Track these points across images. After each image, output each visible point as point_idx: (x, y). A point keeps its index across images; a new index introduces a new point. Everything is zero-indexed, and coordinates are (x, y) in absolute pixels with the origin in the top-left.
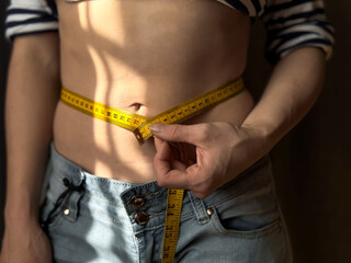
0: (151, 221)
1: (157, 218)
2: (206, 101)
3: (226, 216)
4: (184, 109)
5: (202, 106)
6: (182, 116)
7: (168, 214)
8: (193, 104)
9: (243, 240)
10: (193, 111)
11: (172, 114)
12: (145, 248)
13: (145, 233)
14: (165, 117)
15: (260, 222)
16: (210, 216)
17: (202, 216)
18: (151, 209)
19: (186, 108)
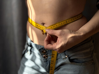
0: (49, 58)
1: (50, 57)
2: (66, 22)
3: (71, 58)
4: (58, 24)
5: (64, 24)
6: (57, 27)
7: (52, 57)
8: (61, 23)
9: (77, 66)
10: (61, 25)
11: (54, 26)
12: (47, 65)
13: (47, 61)
14: (51, 27)
15: (84, 60)
16: (66, 58)
17: (64, 58)
18: (48, 54)
19: (59, 24)
